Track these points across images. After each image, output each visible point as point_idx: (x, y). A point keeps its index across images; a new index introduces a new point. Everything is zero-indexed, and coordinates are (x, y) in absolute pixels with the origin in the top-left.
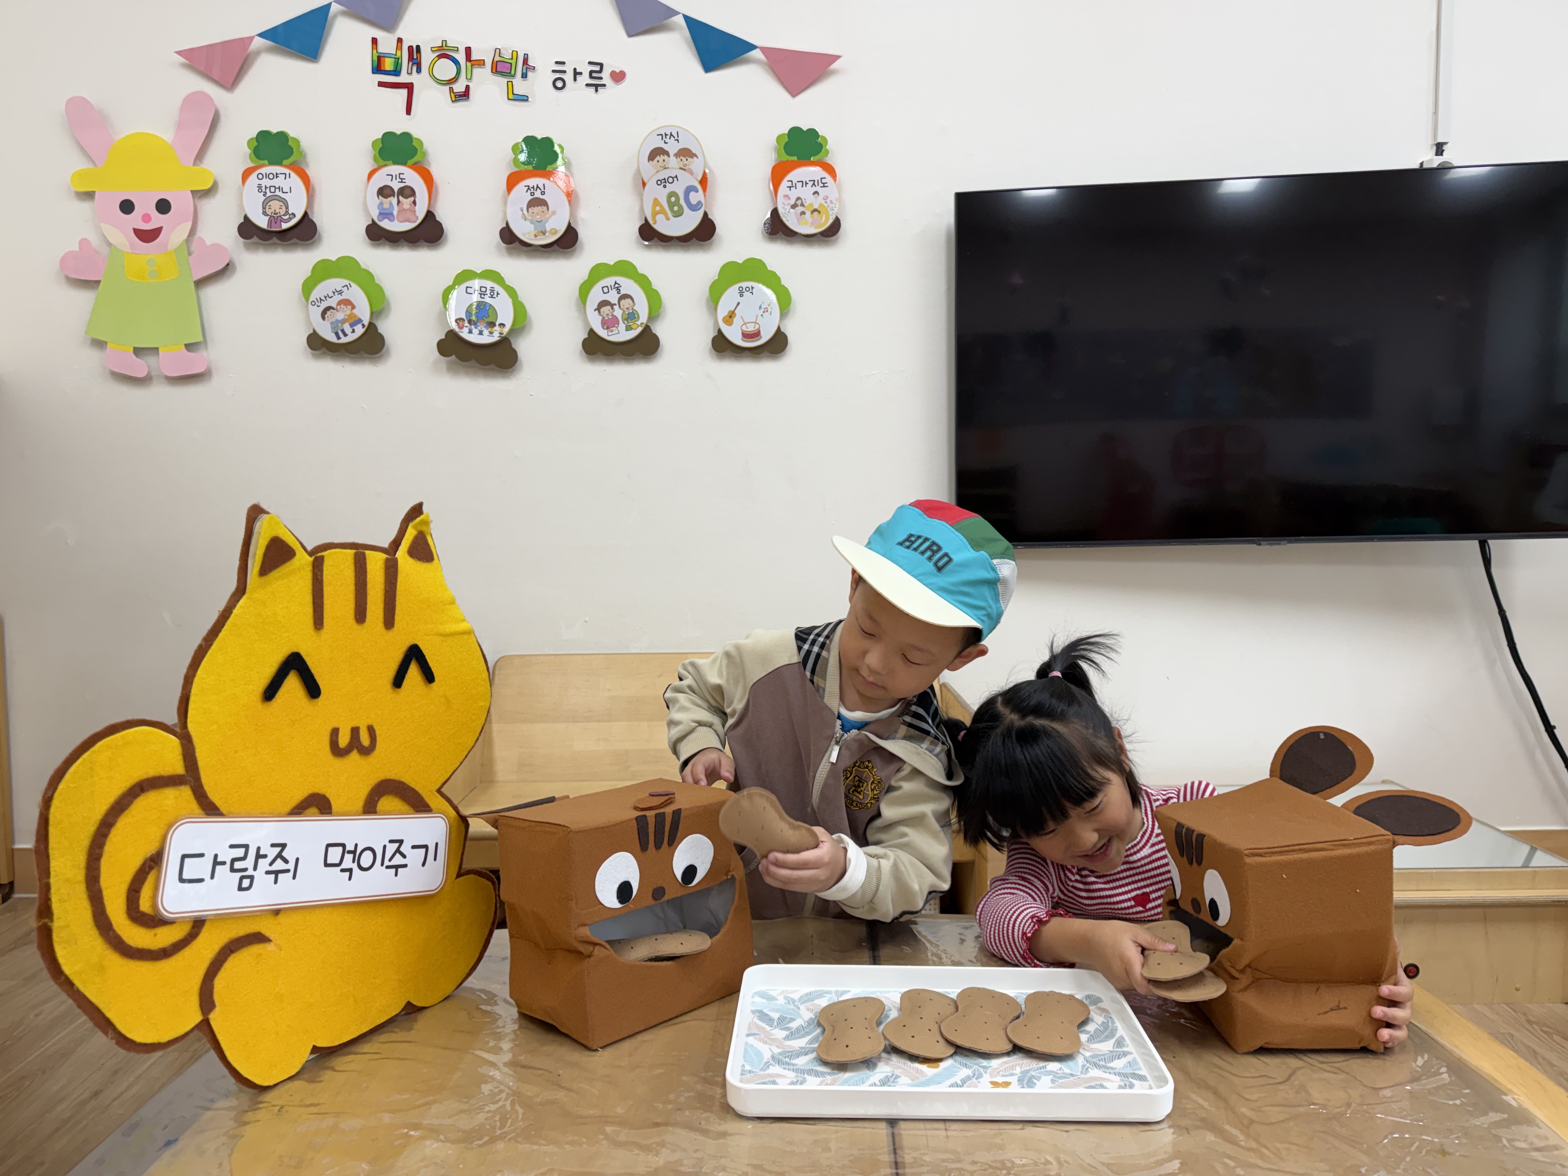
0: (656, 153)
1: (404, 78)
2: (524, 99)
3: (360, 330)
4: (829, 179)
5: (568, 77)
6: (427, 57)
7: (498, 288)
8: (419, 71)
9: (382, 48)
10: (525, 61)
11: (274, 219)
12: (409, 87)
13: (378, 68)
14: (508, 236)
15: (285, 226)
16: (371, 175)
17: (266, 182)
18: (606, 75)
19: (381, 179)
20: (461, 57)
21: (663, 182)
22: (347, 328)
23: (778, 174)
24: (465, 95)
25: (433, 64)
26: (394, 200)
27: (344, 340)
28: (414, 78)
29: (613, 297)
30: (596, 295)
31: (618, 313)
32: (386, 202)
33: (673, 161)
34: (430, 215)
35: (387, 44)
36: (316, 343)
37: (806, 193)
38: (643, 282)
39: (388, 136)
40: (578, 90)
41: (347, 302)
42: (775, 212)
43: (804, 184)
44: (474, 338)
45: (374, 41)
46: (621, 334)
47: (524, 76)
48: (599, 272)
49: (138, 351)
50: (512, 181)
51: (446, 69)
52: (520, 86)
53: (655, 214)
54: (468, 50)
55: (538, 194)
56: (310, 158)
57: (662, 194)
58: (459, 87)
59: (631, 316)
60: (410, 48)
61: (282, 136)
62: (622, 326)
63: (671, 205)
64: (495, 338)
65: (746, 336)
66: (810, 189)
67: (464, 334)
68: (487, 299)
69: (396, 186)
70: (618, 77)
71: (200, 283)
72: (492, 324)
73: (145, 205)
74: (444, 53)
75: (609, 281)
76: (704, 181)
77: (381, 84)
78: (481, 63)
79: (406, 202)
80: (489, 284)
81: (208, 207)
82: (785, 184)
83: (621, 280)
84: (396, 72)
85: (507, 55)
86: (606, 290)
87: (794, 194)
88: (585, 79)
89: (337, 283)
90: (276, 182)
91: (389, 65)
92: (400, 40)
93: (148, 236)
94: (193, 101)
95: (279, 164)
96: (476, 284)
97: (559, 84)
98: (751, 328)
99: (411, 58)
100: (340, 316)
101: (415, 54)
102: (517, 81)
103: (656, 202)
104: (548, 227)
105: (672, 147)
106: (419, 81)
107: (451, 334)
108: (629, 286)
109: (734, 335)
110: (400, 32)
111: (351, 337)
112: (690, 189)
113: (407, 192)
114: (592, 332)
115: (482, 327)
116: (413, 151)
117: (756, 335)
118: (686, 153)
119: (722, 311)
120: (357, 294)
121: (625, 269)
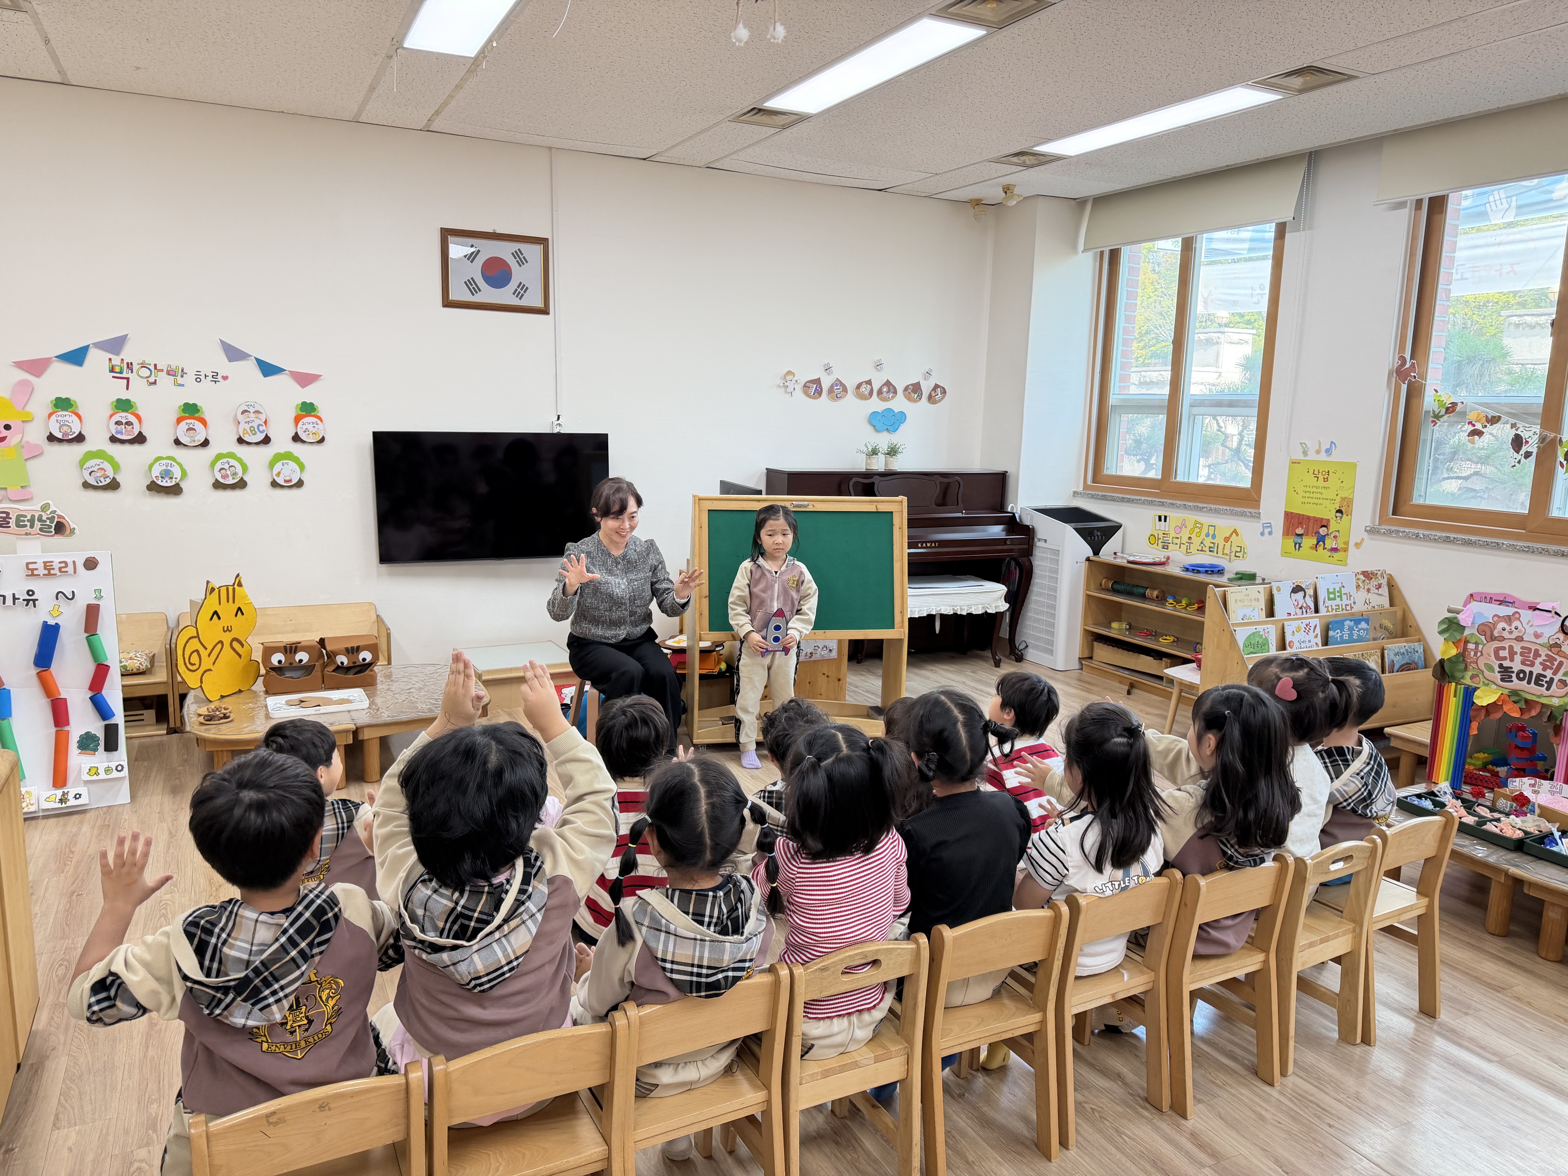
0: (244, 412)
1: (124, 375)
2: (183, 386)
3: (108, 481)
4: (319, 422)
5: (202, 377)
6: (135, 367)
7: (174, 463)
8: (132, 372)
9: (114, 362)
10: (182, 370)
11: (65, 434)
12: (128, 379)
13: (112, 370)
14: (177, 442)
15: (70, 437)
16: (111, 416)
17: (60, 418)
18: (219, 377)
19: (117, 418)
20: (152, 367)
21: (248, 422)
22: (102, 479)
23: (297, 419)
24: (155, 383)
25: (138, 370)
26: (123, 427)
27: (100, 484)
28: (129, 375)
29: (226, 467)
30: (218, 466)
31: (229, 472)
32: (119, 427)
33: (252, 415)
34: (140, 433)
35: (116, 361)
36: (86, 485)
37: (310, 427)
38: (240, 461)
39: (119, 401)
40: (207, 383)
41: (102, 469)
42: (296, 433)
43: (308, 423)
44: (164, 484)
45: (110, 359)
46: (230, 481)
47: (182, 376)
48: (219, 457)
50: (179, 420)
51: (145, 372)
53: (244, 434)
54: (155, 366)
55: (191, 426)
56: (81, 409)
57: (247, 427)
58: (152, 380)
59: (235, 474)
60: (128, 363)
61: (67, 399)
62: (231, 478)
63: (251, 431)
64: (173, 483)
65: (286, 481)
66: (311, 425)
67: (159, 482)
68: (169, 468)
69: (124, 421)
70: (225, 378)
72: (172, 478)
74: (143, 366)
75: (225, 460)
76: (266, 422)
77: (114, 377)
78: (162, 370)
79: (129, 428)
80: (170, 462)
81: (30, 427)
82: (300, 423)
83: (229, 460)
84: (121, 372)
85: (174, 367)
86: (223, 464)
87: (304, 427)
88: (210, 378)
89: (98, 461)
90: (65, 419)
91: (117, 369)
92: (122, 360)
94: (21, 383)
95: (67, 410)
96: (164, 462)
97: (198, 380)
98: (288, 478)
99: (128, 367)
100: (99, 474)
101: (130, 366)
102: (179, 378)
103: (244, 429)
104: (196, 439)
105: (252, 410)
106: (132, 376)
107: (153, 482)
108: (233, 462)
109: (280, 481)
110: (121, 357)
111: (104, 483)
112: (259, 425)
113: (129, 423)
114: (217, 480)
115: (167, 479)
116: (132, 407)
117: (290, 481)
118: (257, 412)
119: (275, 472)
120: (107, 466)
121: (231, 455)
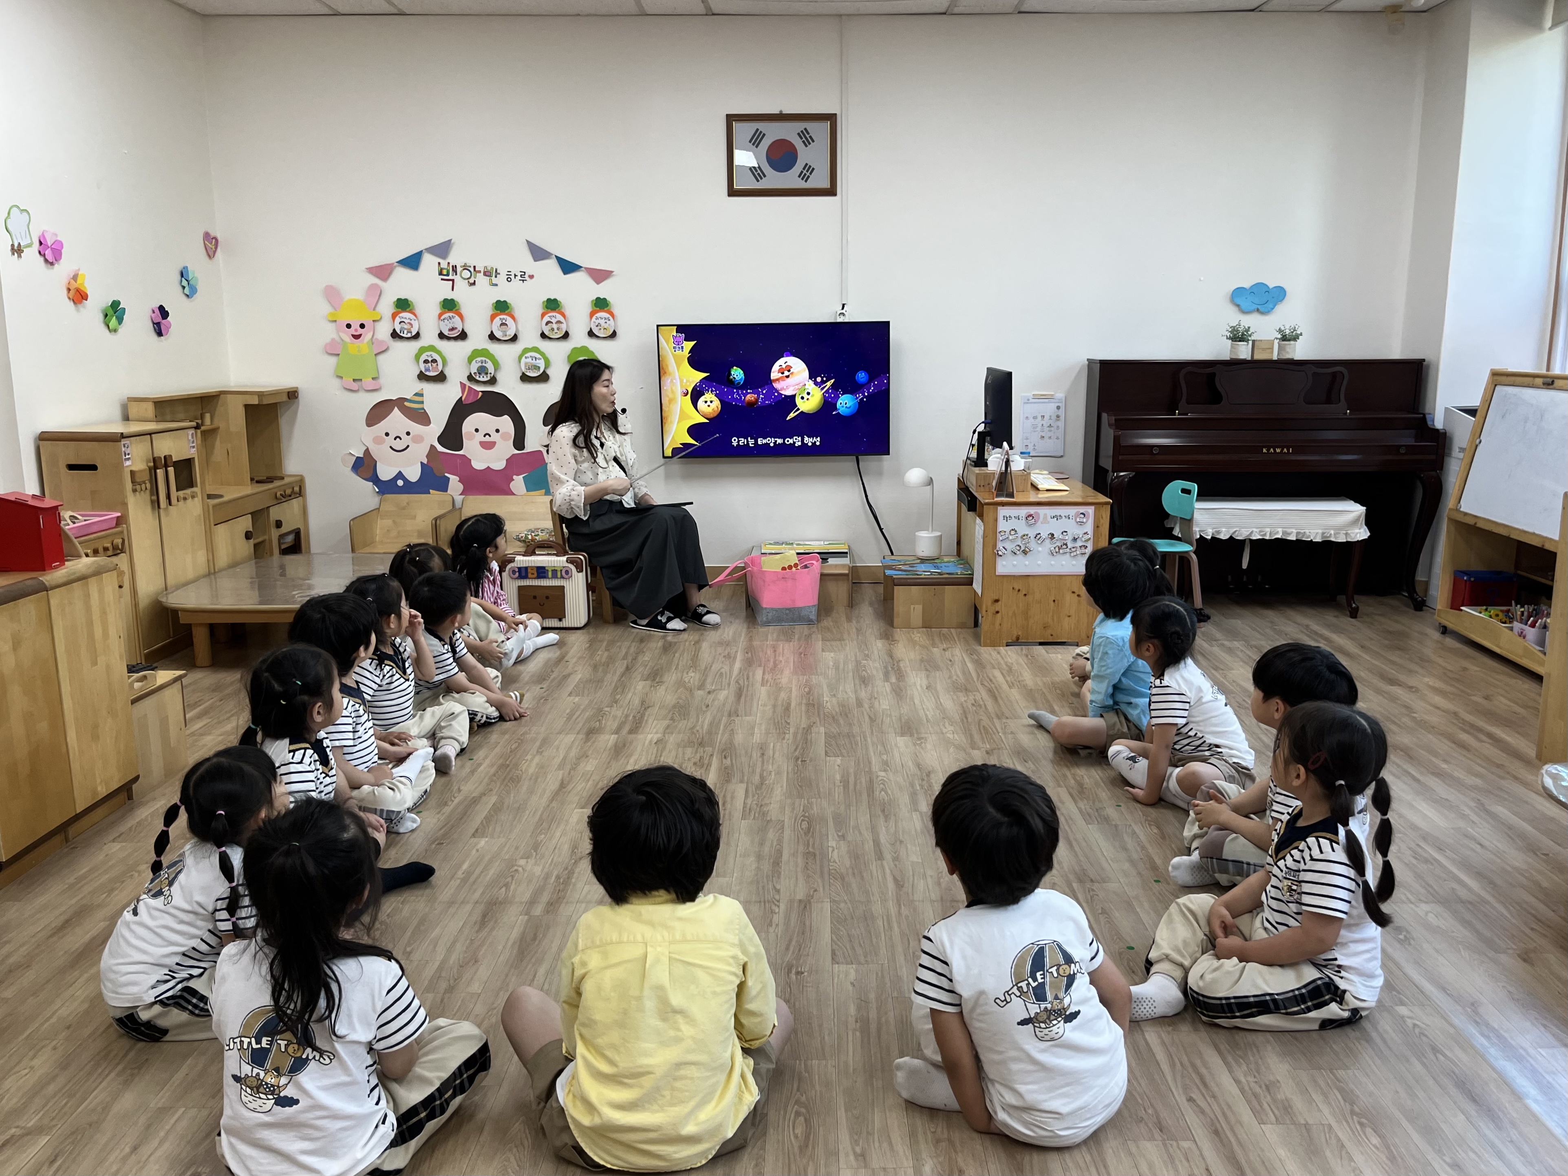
1: (450, 277)
2: (496, 285)
4: (611, 318)
5: (513, 277)
6: (459, 269)
7: (488, 356)
8: (456, 274)
9: (442, 266)
10: (496, 271)
12: (453, 281)
13: (441, 274)
14: (492, 336)
16: (439, 314)
17: (402, 318)
18: (526, 276)
19: (444, 316)
20: (472, 269)
23: (592, 314)
24: (474, 283)
25: (461, 272)
27: (432, 375)
28: (454, 277)
29: (531, 360)
30: (525, 359)
34: (462, 330)
35: (444, 264)
36: (422, 376)
37: (602, 322)
38: (543, 355)
39: (445, 300)
40: (516, 282)
42: (591, 328)
43: (601, 318)
45: (439, 263)
47: (496, 276)
48: (526, 351)
49: (354, 380)
50: (493, 318)
51: (466, 274)
52: (494, 281)
53: (546, 330)
54: (475, 267)
55: (503, 321)
56: (416, 307)
58: (471, 281)
60: (453, 266)
61: (406, 300)
64: (489, 378)
66: (603, 321)
67: (477, 378)
68: (484, 365)
70: (531, 277)
71: (376, 355)
72: (487, 373)
73: (355, 326)
74: (465, 268)
75: (530, 354)
76: (565, 319)
77: (442, 280)
78: (480, 272)
80: (485, 354)
81: (379, 326)
82: (594, 318)
83: (534, 354)
84: (448, 275)
85: (489, 269)
87: (597, 322)
88: (519, 278)
91: (445, 272)
92: (449, 263)
93: (357, 337)
94: (373, 287)
96: (480, 354)
97: (509, 280)
99: (453, 270)
101: (454, 268)
102: (493, 278)
104: (507, 333)
106: (457, 278)
107: (472, 376)
110: (448, 260)
115: (483, 375)
116: (455, 306)
120: (437, 358)
121: (535, 349)
